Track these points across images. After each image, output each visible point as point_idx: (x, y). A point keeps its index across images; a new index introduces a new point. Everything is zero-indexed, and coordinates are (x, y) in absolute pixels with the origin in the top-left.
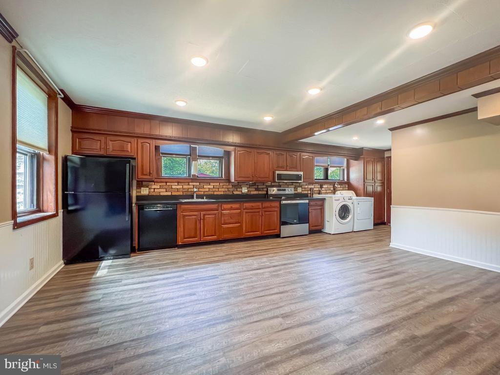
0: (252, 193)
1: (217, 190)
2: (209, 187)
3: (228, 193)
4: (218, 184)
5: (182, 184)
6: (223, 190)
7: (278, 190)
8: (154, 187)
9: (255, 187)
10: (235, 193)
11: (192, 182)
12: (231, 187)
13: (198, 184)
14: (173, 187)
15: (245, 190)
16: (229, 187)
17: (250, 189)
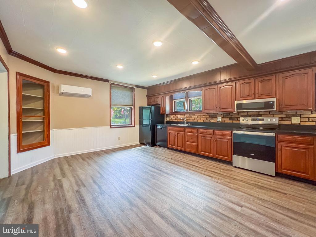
0: (226, 122)
1: (199, 119)
2: (195, 117)
3: (206, 121)
4: (200, 115)
5: (182, 115)
6: (203, 119)
7: (252, 120)
8: (171, 117)
9: (228, 117)
10: (212, 121)
11: (186, 114)
12: (208, 117)
13: (189, 115)
14: (178, 117)
15: (219, 119)
16: (207, 117)
17: (224, 119)
